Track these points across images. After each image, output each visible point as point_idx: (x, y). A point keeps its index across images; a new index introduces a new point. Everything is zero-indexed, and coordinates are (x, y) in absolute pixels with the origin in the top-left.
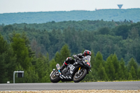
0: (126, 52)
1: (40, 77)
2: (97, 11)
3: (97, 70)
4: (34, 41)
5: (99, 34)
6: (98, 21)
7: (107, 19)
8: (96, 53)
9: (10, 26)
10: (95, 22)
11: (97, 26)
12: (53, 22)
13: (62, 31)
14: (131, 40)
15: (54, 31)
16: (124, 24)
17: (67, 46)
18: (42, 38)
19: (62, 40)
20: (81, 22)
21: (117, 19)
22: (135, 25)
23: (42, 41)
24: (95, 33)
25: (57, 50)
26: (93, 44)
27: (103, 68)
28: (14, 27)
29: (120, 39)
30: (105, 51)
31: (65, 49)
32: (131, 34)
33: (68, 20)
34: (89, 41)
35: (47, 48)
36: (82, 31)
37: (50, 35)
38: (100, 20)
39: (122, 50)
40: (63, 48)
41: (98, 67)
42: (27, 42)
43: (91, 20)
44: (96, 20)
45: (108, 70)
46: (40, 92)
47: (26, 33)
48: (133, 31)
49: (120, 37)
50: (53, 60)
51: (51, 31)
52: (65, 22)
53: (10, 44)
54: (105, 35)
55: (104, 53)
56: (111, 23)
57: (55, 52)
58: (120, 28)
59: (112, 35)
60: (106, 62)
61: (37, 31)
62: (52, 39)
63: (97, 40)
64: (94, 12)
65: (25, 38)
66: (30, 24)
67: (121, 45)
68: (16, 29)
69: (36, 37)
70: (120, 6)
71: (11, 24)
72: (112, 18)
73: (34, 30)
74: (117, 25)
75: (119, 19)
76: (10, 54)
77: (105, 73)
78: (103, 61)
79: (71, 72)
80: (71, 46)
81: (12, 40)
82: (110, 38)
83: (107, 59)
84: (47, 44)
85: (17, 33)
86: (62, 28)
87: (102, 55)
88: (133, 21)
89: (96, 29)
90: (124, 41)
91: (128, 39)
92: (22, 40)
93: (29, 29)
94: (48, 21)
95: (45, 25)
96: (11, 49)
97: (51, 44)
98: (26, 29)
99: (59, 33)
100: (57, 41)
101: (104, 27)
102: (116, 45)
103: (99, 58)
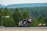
1: (32, 25)
4: (30, 13)
9: (22, 8)
12: (36, 7)
13: (39, 10)
15: (37, 10)
17: (41, 15)
18: (33, 12)
19: (39, 13)
20: (46, 7)
23: (33, 13)
25: (38, 16)
28: (23, 8)
31: (40, 16)
33: (41, 6)
35: (34, 15)
36: (46, 10)
37: (35, 11)
40: (40, 15)
42: (28, 13)
46: (32, 30)
47: (27, 10)
50: (37, 19)
51: (35, 10)
52: (40, 7)
53: (22, 14)
57: (37, 17)
61: (31, 10)
62: (36, 12)
65: (27, 12)
66: (29, 8)
68: (24, 9)
69: (31, 12)
71: (22, 7)
73: (30, 9)
76: (22, 18)
79: (25, 24)
80: (42, 15)
81: (23, 13)
84: (34, 14)
85: (24, 10)
86: (40, 9)
92: (26, 13)
93: (28, 9)
94: (35, 6)
95: (34, 8)
96: (22, 16)
97: (36, 14)
98: (27, 9)
99: (39, 11)
100: (38, 13)
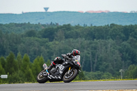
0: (52, 54)
2: (24, 14)
3: (24, 72)
5: (25, 36)
6: (25, 24)
7: (33, 22)
8: (23, 55)
10: (21, 25)
11: (24, 28)
14: (57, 42)
16: (51, 27)
20: (9, 25)
21: (43, 22)
22: (61, 27)
24: (22, 36)
26: (20, 46)
27: (30, 70)
29: (47, 42)
30: (32, 53)
32: (57, 36)
34: (16, 43)
36: (9, 34)
38: (27, 22)
39: (48, 52)
41: (25, 69)
43: (18, 23)
44: (23, 22)
45: (35, 72)
48: (59, 34)
49: (47, 39)
54: (32, 38)
55: (31, 55)
56: (37, 26)
58: (46, 31)
59: (39, 37)
60: (33, 64)
63: (24, 43)
64: (20, 15)
67: (47, 47)
70: (46, 9)
72: (39, 21)
74: (43, 28)
75: (46, 21)
77: (32, 75)
78: (30, 62)
79: (61, 72)
82: (37, 40)
83: (34, 61)
87: (29, 57)
88: (59, 24)
89: (23, 32)
90: (51, 43)
91: (54, 41)
101: (31, 30)
102: (42, 48)
103: (26, 60)
